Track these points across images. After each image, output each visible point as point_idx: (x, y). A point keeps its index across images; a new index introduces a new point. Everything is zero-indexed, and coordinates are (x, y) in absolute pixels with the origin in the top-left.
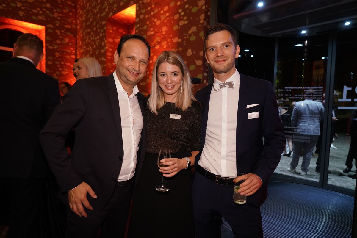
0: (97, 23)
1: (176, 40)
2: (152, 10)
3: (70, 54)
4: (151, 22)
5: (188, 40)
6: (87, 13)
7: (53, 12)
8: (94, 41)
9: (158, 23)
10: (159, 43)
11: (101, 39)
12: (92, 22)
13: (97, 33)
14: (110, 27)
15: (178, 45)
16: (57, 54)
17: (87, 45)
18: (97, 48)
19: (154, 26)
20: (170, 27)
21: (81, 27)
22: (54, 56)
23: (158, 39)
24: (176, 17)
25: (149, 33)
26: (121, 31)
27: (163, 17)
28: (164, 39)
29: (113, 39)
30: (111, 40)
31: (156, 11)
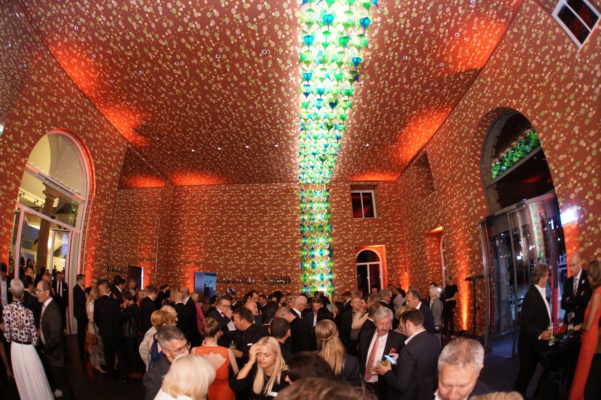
0: (418, 236)
1: (469, 249)
2: (452, 230)
3: (401, 259)
4: (453, 238)
5: (475, 250)
6: (410, 229)
7: (388, 234)
8: (417, 249)
9: (457, 238)
10: (460, 251)
11: (422, 248)
12: (414, 236)
13: (419, 244)
14: (427, 239)
15: (470, 253)
16: (393, 261)
17: (413, 251)
18: (420, 254)
19: (455, 240)
20: (464, 242)
21: (407, 239)
22: (391, 262)
23: (458, 249)
24: (467, 235)
25: (453, 245)
26: (434, 239)
27: (459, 235)
28: (462, 249)
29: (430, 246)
30: (428, 247)
31: (455, 231)
